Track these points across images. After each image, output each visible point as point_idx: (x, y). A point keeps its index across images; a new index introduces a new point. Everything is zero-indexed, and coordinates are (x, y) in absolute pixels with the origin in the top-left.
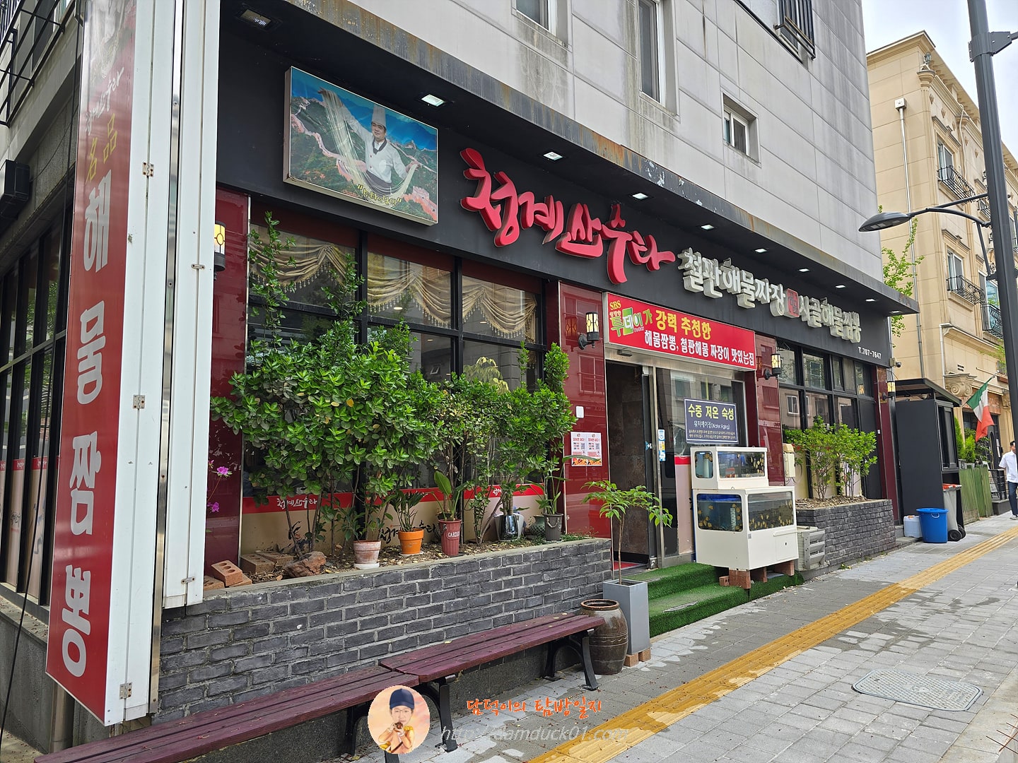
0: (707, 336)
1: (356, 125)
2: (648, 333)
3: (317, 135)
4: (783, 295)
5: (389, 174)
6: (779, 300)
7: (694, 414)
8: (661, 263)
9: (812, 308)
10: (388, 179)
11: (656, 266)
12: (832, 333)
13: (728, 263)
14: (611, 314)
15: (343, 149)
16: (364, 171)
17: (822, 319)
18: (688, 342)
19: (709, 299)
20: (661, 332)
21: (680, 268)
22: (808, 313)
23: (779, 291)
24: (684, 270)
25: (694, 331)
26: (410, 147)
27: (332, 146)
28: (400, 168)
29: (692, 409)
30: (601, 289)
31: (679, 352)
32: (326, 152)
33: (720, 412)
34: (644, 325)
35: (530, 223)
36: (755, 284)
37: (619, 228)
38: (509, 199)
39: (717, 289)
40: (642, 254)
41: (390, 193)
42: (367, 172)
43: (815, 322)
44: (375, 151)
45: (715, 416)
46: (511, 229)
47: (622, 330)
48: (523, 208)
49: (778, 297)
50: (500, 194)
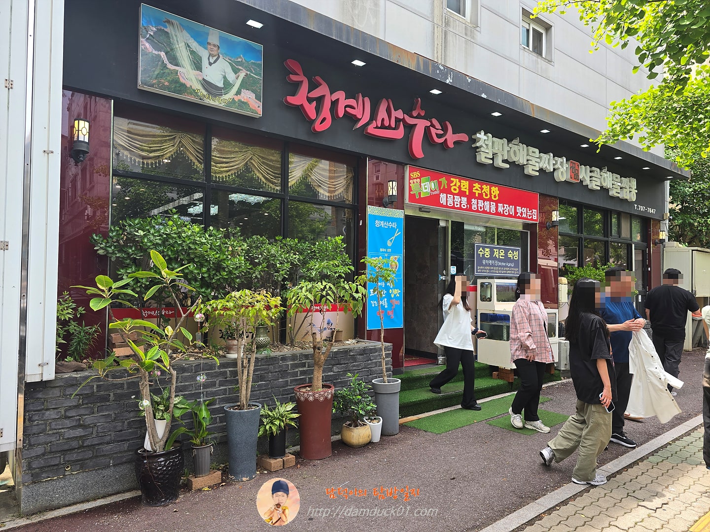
0: (495, 197)
1: (195, 45)
2: (443, 196)
3: (163, 54)
4: (566, 165)
5: (222, 80)
6: (561, 170)
7: (483, 255)
8: (454, 143)
9: (592, 174)
10: (221, 85)
11: (451, 145)
12: (611, 193)
13: (516, 141)
14: (411, 181)
15: (183, 62)
16: (201, 79)
17: (601, 183)
18: (477, 202)
19: (500, 169)
20: (454, 194)
21: (473, 146)
22: (588, 179)
23: (562, 163)
24: (477, 148)
25: (484, 194)
26: (239, 60)
27: (174, 61)
28: (231, 77)
29: (481, 251)
30: (403, 163)
31: (470, 209)
32: (170, 66)
33: (506, 253)
34: (440, 189)
35: (341, 113)
36: (540, 158)
37: (419, 117)
38: (324, 96)
39: (505, 161)
40: (439, 136)
41: (222, 95)
42: (203, 79)
43: (594, 185)
44: (210, 64)
45: (502, 256)
46: (324, 119)
47: (420, 194)
48: (335, 104)
49: (560, 167)
50: (315, 94)
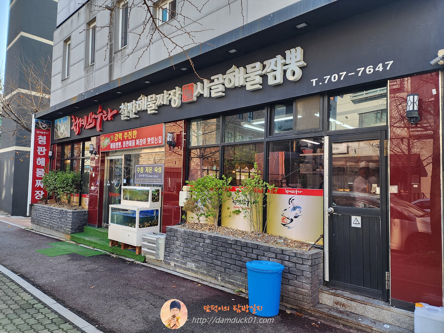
0: (135, 136)
1: (60, 124)
2: (112, 144)
4: (178, 93)
6: (174, 98)
7: (140, 171)
11: (109, 119)
12: (246, 89)
13: (140, 98)
16: (60, 132)
18: (126, 142)
20: (116, 142)
22: (205, 92)
23: (174, 93)
25: (129, 137)
26: (65, 123)
29: (139, 169)
31: (122, 148)
32: (57, 132)
33: (153, 169)
35: (80, 126)
37: (99, 113)
40: (106, 117)
45: (150, 171)
46: (77, 130)
47: (104, 146)
50: (76, 123)
